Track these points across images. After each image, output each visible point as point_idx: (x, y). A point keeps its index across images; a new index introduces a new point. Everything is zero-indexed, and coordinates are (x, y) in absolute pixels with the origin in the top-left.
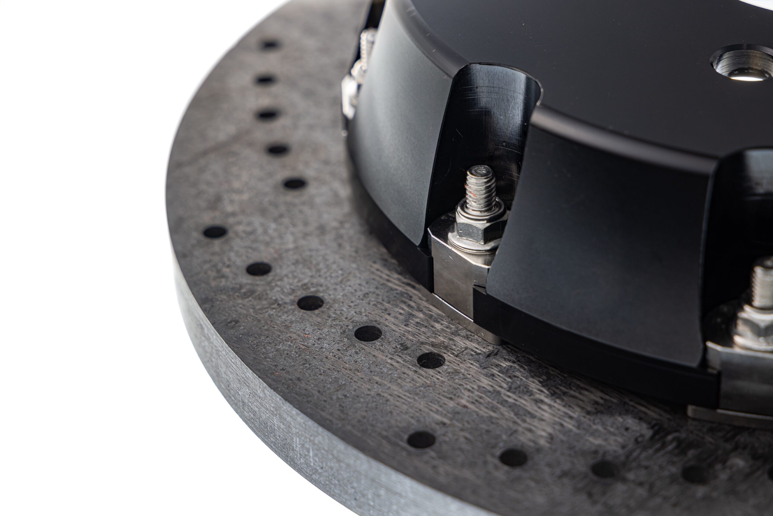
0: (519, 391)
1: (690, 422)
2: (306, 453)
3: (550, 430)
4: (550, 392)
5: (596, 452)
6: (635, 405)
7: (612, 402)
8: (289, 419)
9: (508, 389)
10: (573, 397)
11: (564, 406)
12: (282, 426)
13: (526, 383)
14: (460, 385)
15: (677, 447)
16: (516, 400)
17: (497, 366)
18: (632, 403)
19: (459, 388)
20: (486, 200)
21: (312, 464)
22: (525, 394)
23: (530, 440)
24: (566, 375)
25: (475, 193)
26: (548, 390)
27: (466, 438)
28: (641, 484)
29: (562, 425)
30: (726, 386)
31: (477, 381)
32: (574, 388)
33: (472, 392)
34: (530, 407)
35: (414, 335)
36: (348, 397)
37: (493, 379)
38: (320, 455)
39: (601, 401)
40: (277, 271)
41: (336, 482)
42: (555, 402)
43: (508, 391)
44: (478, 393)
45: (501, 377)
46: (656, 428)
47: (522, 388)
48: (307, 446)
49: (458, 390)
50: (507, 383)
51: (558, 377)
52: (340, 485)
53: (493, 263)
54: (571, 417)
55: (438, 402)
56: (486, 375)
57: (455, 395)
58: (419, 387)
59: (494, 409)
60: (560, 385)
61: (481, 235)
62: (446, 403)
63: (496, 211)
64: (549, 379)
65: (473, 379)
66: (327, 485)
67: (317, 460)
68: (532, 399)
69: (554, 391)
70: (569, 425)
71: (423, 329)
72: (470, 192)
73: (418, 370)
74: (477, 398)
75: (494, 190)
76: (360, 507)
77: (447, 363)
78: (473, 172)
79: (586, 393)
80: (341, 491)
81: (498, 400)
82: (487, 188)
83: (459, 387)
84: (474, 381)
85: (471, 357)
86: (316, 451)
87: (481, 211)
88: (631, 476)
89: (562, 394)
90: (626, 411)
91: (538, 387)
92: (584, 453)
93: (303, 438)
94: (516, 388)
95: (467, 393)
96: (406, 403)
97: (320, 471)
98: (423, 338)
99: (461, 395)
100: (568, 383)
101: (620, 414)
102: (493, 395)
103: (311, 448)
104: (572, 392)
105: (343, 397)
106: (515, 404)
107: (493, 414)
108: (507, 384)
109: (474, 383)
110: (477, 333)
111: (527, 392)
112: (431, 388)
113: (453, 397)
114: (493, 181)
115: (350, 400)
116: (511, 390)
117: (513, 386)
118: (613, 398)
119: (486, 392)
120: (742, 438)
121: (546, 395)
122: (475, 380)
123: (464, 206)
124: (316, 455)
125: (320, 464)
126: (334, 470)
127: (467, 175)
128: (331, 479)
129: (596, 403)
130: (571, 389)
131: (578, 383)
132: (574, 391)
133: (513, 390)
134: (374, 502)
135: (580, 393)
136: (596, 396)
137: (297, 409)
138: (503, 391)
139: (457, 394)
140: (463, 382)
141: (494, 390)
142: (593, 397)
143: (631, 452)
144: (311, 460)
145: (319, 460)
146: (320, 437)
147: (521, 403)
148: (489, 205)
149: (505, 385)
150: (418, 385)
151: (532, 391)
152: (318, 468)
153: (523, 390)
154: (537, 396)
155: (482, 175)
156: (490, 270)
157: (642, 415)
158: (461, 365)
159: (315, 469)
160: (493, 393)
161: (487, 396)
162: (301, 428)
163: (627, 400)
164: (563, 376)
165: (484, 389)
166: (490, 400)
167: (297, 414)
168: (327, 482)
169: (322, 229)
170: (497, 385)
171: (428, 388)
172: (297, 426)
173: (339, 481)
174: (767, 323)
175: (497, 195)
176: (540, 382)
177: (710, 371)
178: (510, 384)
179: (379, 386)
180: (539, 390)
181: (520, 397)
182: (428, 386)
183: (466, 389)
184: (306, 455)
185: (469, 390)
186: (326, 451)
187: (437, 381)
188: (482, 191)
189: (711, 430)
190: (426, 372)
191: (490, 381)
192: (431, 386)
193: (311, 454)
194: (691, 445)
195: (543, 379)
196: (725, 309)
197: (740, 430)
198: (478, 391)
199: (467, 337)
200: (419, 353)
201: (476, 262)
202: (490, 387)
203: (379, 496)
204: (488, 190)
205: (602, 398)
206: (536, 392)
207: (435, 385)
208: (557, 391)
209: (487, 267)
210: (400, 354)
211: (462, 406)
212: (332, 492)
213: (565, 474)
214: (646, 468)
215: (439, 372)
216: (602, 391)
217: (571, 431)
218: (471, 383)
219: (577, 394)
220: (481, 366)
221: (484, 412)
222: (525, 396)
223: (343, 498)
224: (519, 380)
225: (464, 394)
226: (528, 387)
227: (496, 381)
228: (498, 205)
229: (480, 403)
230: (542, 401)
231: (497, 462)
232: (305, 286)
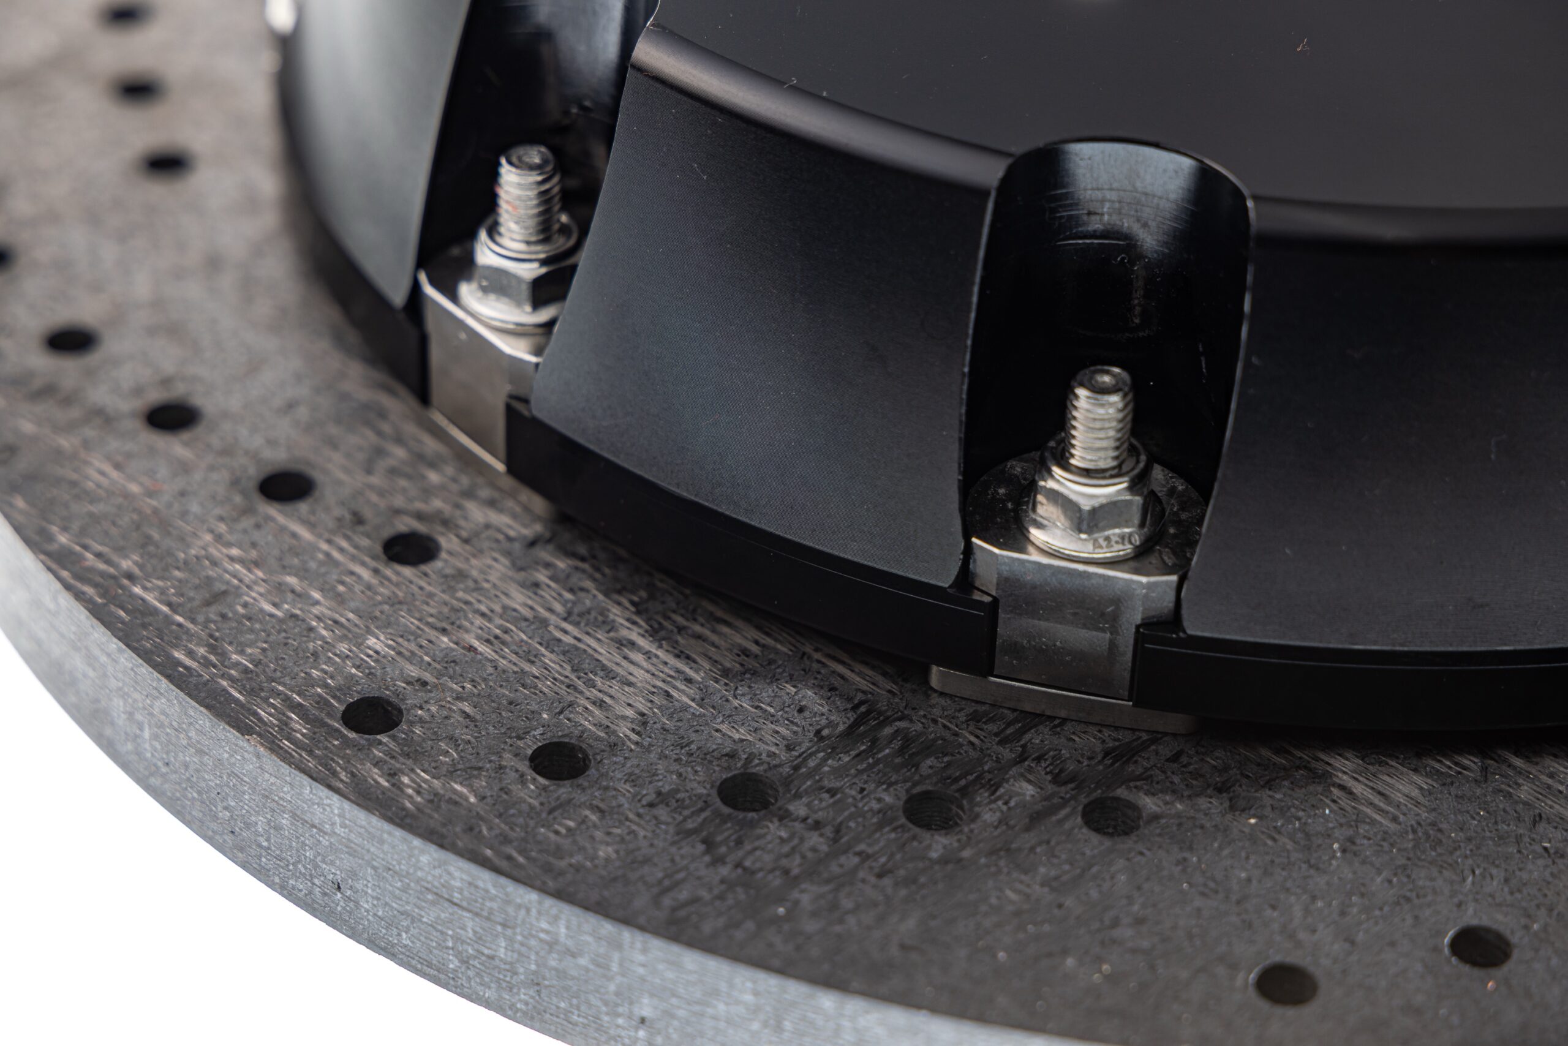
0: (588, 620)
1: (935, 699)
2: (138, 732)
3: (641, 705)
4: (651, 626)
5: (732, 755)
6: (824, 660)
7: (777, 652)
8: (104, 659)
9: (565, 615)
10: (699, 637)
11: (677, 656)
12: (91, 674)
13: (604, 604)
14: (467, 603)
15: (901, 751)
16: (579, 640)
17: (548, 565)
18: (817, 656)
19: (464, 611)
20: (541, 218)
21: (149, 755)
22: (598, 627)
23: (598, 725)
24: (687, 591)
25: (517, 203)
26: (647, 621)
27: (467, 716)
28: (817, 825)
29: (668, 695)
30: (1009, 627)
31: (503, 597)
32: (701, 620)
33: (490, 620)
34: (605, 653)
35: (381, 493)
36: (230, 619)
37: (536, 594)
38: (163, 739)
39: (755, 649)
40: (112, 345)
41: (195, 795)
42: (660, 647)
43: (565, 619)
44: (501, 622)
45: (554, 590)
46: (863, 709)
47: (593, 614)
48: (139, 717)
49: (462, 614)
50: (564, 603)
51: (671, 594)
52: (203, 802)
53: (547, 351)
54: (689, 681)
55: (417, 637)
56: (523, 585)
57: (453, 624)
58: (380, 603)
59: (531, 657)
60: (674, 612)
61: (525, 291)
62: (433, 639)
63: (561, 243)
64: (652, 597)
65: (493, 592)
66: (178, 799)
67: (158, 747)
68: (612, 639)
69: (660, 624)
70: (683, 696)
71: (403, 483)
72: (508, 202)
73: (381, 567)
74: (498, 632)
75: (557, 199)
76: (241, 850)
77: (444, 555)
78: (514, 160)
79: (725, 630)
80: (204, 815)
81: (542, 637)
82: (542, 193)
83: (464, 607)
84: (496, 596)
85: (494, 545)
86: (156, 730)
87: (528, 243)
88: (798, 808)
89: (675, 630)
90: (802, 673)
91: (628, 614)
92: (706, 757)
93: (130, 700)
94: (581, 615)
95: (479, 621)
96: (350, 636)
97: (164, 770)
98: (399, 501)
99: (467, 624)
100: (691, 608)
101: (791, 679)
102: (532, 627)
103: (146, 721)
104: (697, 628)
105: (220, 619)
106: (577, 649)
107: (527, 667)
108: (564, 605)
109: (495, 599)
110: (513, 495)
111: (604, 622)
112: (405, 607)
113: (448, 627)
114: (556, 180)
115: (234, 624)
116: (570, 619)
117: (576, 610)
118: (781, 643)
119: (519, 620)
120: (1037, 738)
121: (641, 631)
122: (499, 594)
123: (493, 232)
124: (155, 737)
125: (165, 756)
126: (191, 770)
127: (499, 164)
128: (186, 789)
129: (745, 652)
130: (695, 620)
131: (711, 607)
132: (702, 625)
133: (575, 618)
134: (268, 840)
135: (714, 631)
136: (745, 636)
137: (119, 639)
138: (553, 619)
139: (458, 622)
140: (473, 597)
141: (535, 617)
142: (739, 640)
143: (805, 757)
144: (147, 746)
145: (162, 749)
146: (163, 700)
147: (589, 646)
148: (545, 229)
149: (558, 607)
150: (379, 598)
151: (613, 621)
152: (160, 764)
153: (596, 618)
154: (624, 633)
155: (532, 168)
156: (540, 367)
157: (836, 682)
158: (474, 562)
159: (155, 765)
160: (533, 623)
161: (520, 629)
162: (127, 680)
163: (808, 649)
164: (682, 593)
165: (514, 614)
166: (524, 637)
167: (120, 650)
168: (178, 795)
169: (214, 263)
170: (543, 607)
171: (397, 606)
172: (120, 675)
173: (199, 793)
174: (1096, 503)
175: (564, 209)
176: (633, 603)
177: (977, 596)
178: (569, 605)
179: (297, 599)
180: (628, 620)
181: (588, 633)
182: (400, 603)
183: (477, 612)
184: (136, 736)
185: (483, 615)
186: (176, 730)
187: (420, 592)
188: (531, 199)
189: (975, 718)
190: (398, 574)
191: (530, 598)
192: (406, 603)
193: (147, 734)
194: (928, 749)
195: (640, 598)
196: (1016, 467)
197: (1033, 719)
198: (501, 617)
199: (492, 503)
200: (387, 533)
201: (512, 347)
202: (528, 610)
203: (278, 828)
204: (545, 198)
205: (757, 643)
206: (622, 625)
207: (415, 600)
208: (666, 624)
209: (533, 359)
210: (349, 533)
211: (464, 648)
212: (188, 817)
213: (662, 798)
214: (832, 792)
215: (426, 575)
216: (759, 628)
217: (685, 708)
218: (490, 599)
219: (707, 632)
220: (513, 564)
221: (508, 661)
222: (600, 632)
223: (208, 828)
224: (591, 597)
225: (472, 623)
226: (606, 613)
227: (542, 597)
228: (564, 230)
229: (504, 643)
230: (632, 644)
231: (524, 767)
232: (166, 382)
